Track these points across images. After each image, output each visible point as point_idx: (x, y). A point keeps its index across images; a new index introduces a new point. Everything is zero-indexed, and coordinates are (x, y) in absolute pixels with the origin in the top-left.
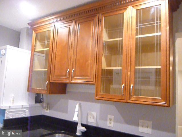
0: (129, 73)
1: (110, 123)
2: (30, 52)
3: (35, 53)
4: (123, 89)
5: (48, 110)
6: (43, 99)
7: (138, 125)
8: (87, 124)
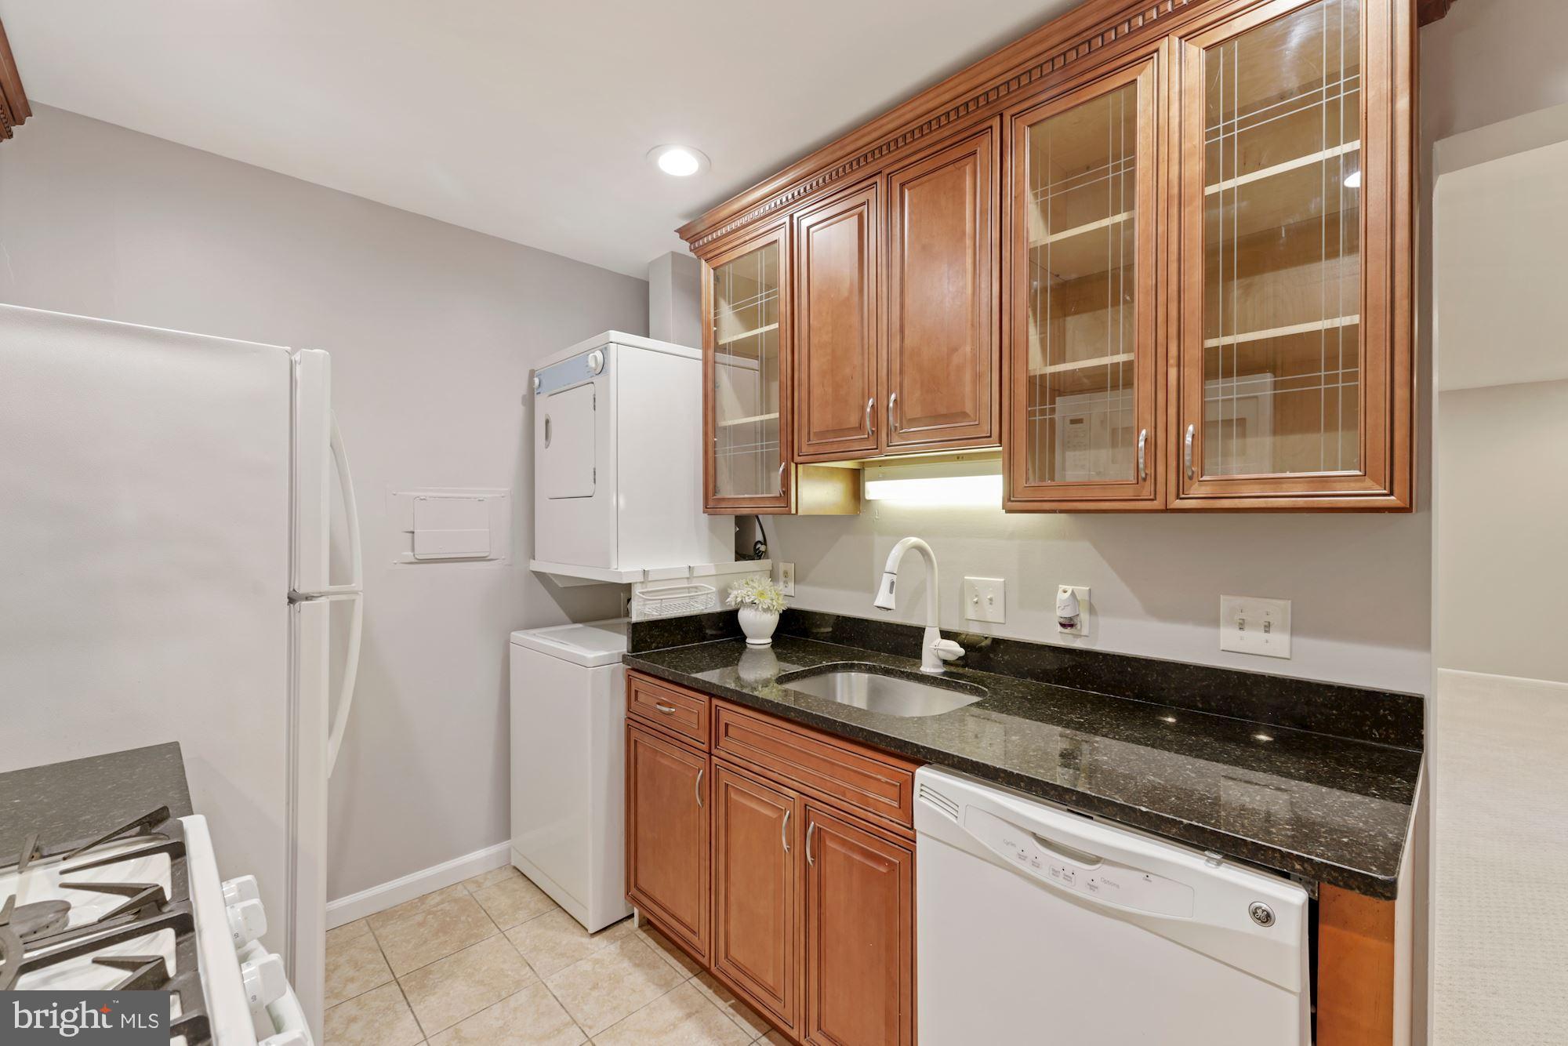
0: (1173, 373)
2: (698, 353)
3: (720, 357)
4: (1141, 453)
5: (792, 586)
6: (765, 543)
7: (1215, 622)
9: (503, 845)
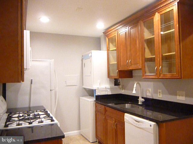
1: (160, 95)
3: (110, 52)
4: (155, 70)
5: (123, 90)
6: (120, 83)
8: (146, 97)
9: (79, 131)
